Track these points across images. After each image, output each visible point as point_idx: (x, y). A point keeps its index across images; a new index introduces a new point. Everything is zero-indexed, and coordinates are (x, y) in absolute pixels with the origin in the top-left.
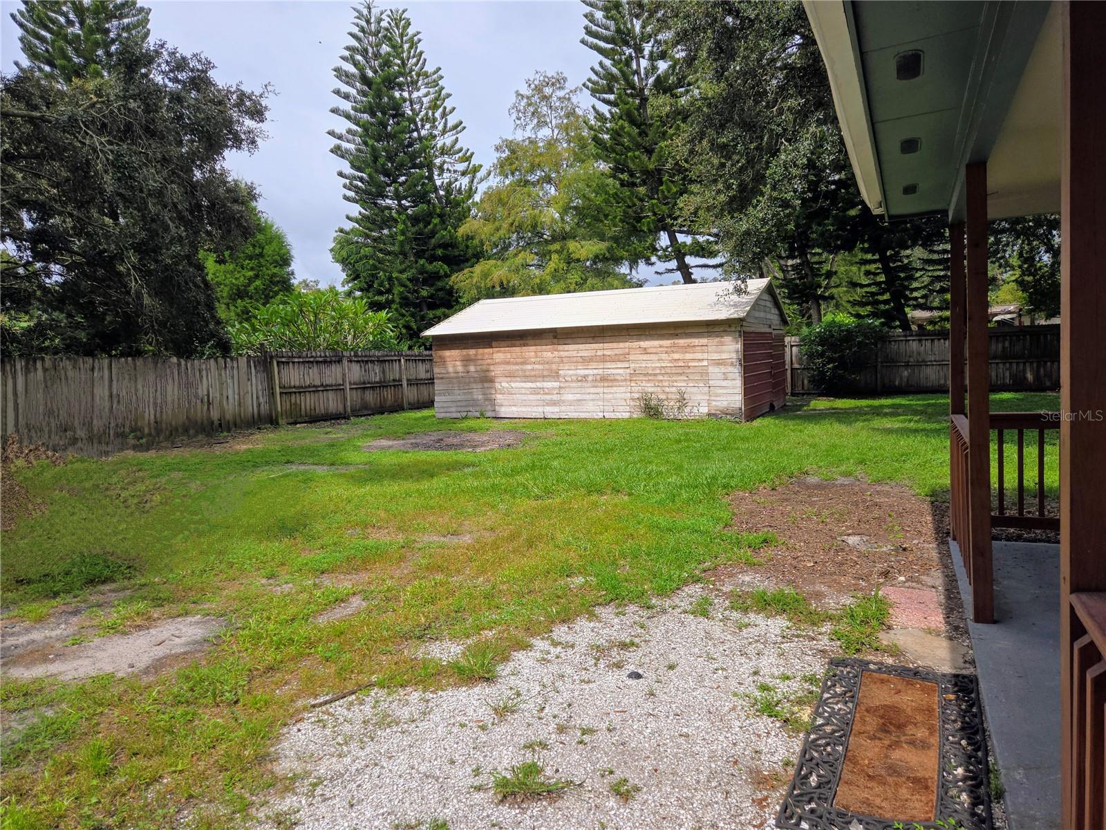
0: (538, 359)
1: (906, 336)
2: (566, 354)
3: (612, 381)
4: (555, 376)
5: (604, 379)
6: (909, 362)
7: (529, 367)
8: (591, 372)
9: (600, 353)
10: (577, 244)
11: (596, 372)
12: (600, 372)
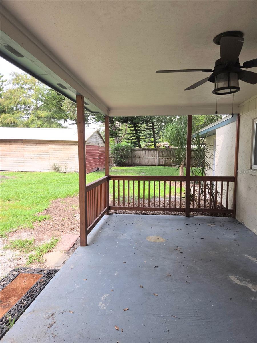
0: (16, 150)
1: (139, 149)
2: (26, 149)
3: (43, 159)
4: (22, 156)
5: (40, 158)
6: (140, 157)
7: (13, 153)
8: (36, 155)
9: (39, 149)
10: (41, 112)
11: (37, 155)
12: (39, 155)
